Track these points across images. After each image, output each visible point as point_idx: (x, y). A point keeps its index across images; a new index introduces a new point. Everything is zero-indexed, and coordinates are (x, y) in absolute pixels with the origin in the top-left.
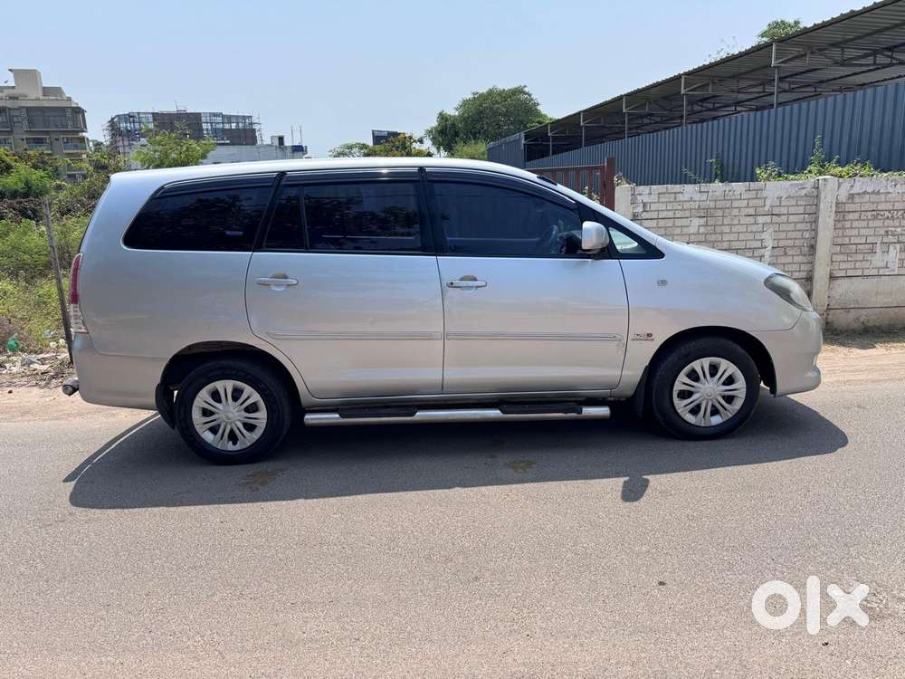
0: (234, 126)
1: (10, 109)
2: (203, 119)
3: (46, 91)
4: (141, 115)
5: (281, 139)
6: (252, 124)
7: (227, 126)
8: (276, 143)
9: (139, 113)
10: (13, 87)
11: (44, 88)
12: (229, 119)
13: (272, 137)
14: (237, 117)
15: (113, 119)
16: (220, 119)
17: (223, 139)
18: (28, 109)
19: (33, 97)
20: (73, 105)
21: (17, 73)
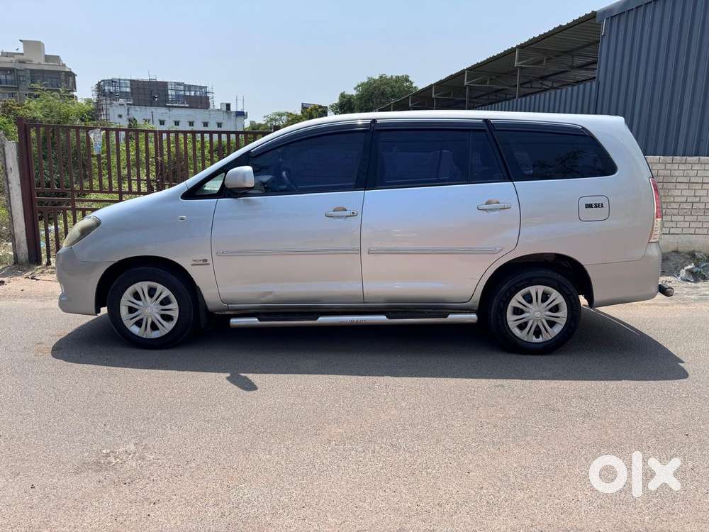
0: (193, 94)
1: (17, 70)
2: (169, 87)
3: (48, 58)
4: (121, 81)
5: (228, 106)
6: (206, 93)
7: (188, 93)
8: (224, 108)
9: (119, 80)
10: (22, 54)
11: (46, 56)
12: (189, 88)
13: (222, 104)
14: (196, 86)
15: (99, 83)
16: (182, 87)
17: (183, 103)
18: (32, 71)
19: (37, 62)
20: (67, 70)
21: (26, 43)
